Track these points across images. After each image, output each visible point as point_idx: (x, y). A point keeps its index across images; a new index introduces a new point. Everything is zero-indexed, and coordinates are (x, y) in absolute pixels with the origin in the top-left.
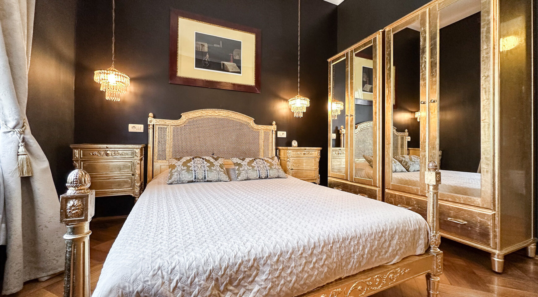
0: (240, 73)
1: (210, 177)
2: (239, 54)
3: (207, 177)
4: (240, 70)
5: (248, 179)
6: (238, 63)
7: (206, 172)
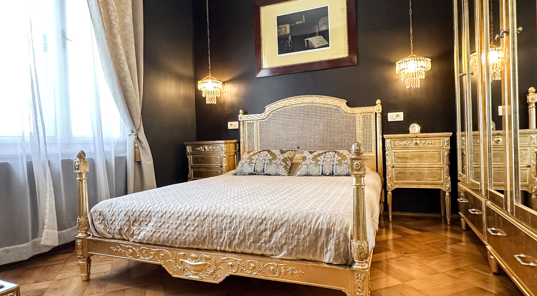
0: (328, 46)
1: (269, 171)
2: (327, 23)
3: (265, 171)
4: (328, 42)
5: (308, 175)
6: (325, 34)
7: (265, 165)
